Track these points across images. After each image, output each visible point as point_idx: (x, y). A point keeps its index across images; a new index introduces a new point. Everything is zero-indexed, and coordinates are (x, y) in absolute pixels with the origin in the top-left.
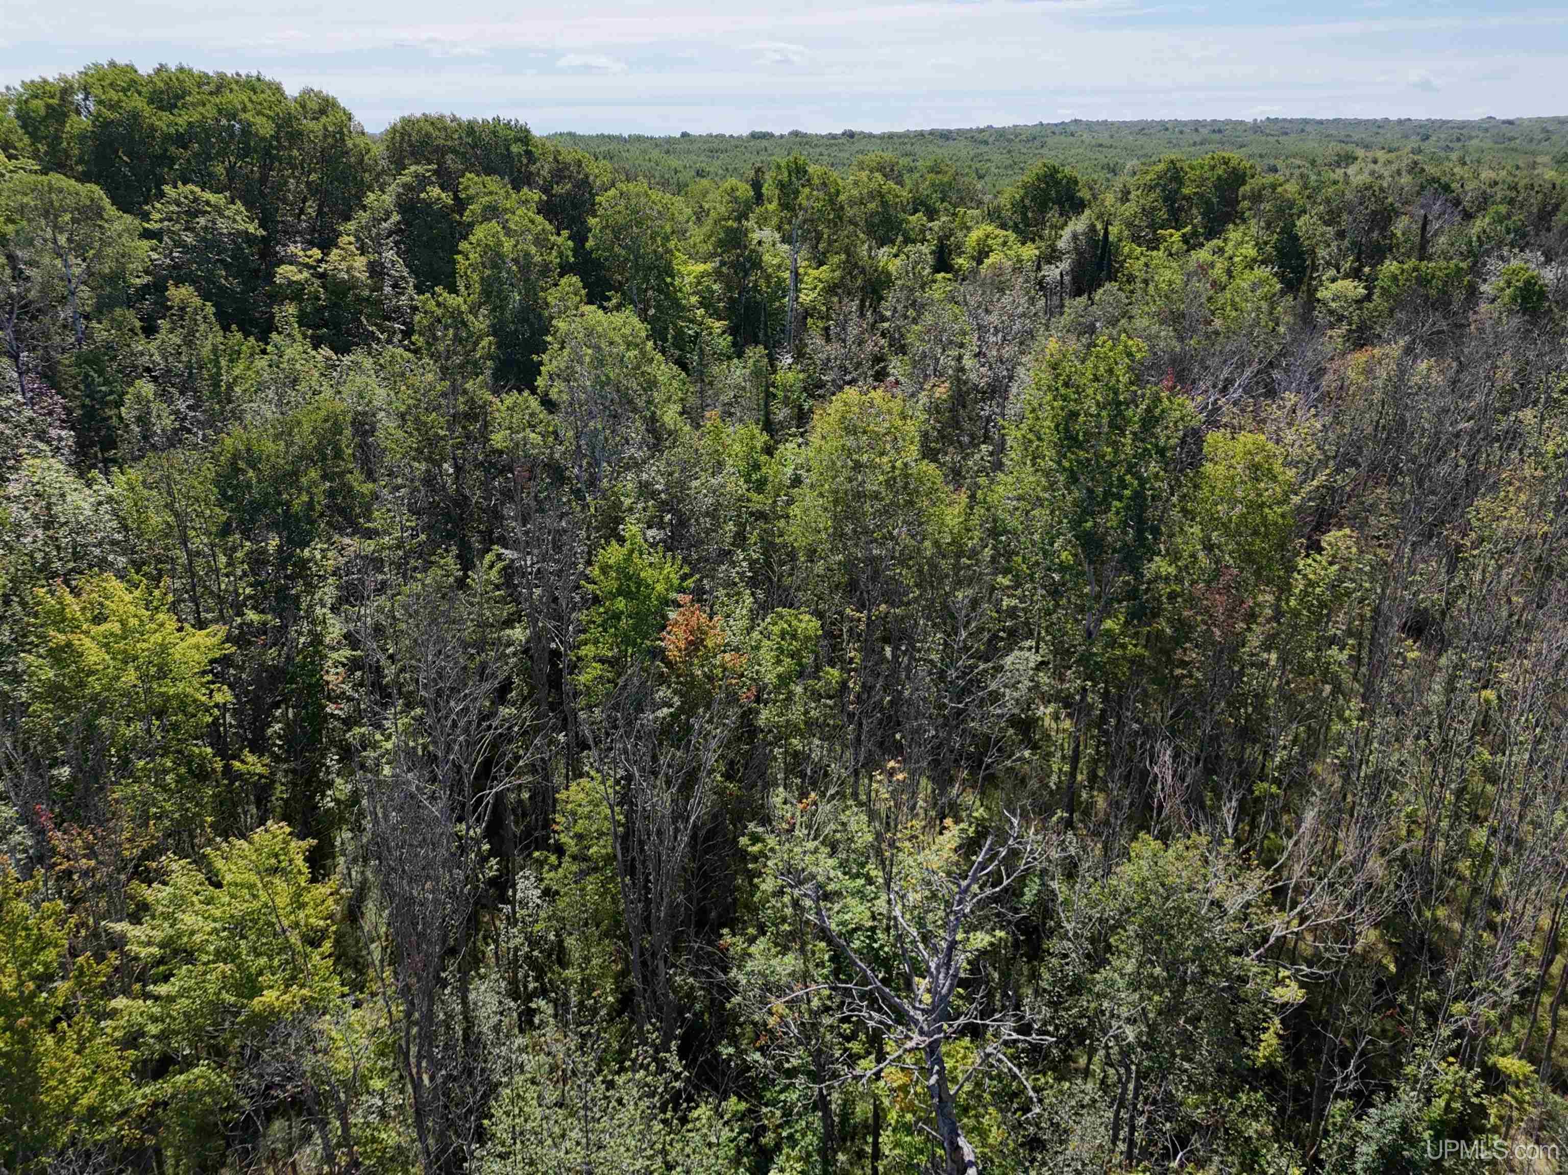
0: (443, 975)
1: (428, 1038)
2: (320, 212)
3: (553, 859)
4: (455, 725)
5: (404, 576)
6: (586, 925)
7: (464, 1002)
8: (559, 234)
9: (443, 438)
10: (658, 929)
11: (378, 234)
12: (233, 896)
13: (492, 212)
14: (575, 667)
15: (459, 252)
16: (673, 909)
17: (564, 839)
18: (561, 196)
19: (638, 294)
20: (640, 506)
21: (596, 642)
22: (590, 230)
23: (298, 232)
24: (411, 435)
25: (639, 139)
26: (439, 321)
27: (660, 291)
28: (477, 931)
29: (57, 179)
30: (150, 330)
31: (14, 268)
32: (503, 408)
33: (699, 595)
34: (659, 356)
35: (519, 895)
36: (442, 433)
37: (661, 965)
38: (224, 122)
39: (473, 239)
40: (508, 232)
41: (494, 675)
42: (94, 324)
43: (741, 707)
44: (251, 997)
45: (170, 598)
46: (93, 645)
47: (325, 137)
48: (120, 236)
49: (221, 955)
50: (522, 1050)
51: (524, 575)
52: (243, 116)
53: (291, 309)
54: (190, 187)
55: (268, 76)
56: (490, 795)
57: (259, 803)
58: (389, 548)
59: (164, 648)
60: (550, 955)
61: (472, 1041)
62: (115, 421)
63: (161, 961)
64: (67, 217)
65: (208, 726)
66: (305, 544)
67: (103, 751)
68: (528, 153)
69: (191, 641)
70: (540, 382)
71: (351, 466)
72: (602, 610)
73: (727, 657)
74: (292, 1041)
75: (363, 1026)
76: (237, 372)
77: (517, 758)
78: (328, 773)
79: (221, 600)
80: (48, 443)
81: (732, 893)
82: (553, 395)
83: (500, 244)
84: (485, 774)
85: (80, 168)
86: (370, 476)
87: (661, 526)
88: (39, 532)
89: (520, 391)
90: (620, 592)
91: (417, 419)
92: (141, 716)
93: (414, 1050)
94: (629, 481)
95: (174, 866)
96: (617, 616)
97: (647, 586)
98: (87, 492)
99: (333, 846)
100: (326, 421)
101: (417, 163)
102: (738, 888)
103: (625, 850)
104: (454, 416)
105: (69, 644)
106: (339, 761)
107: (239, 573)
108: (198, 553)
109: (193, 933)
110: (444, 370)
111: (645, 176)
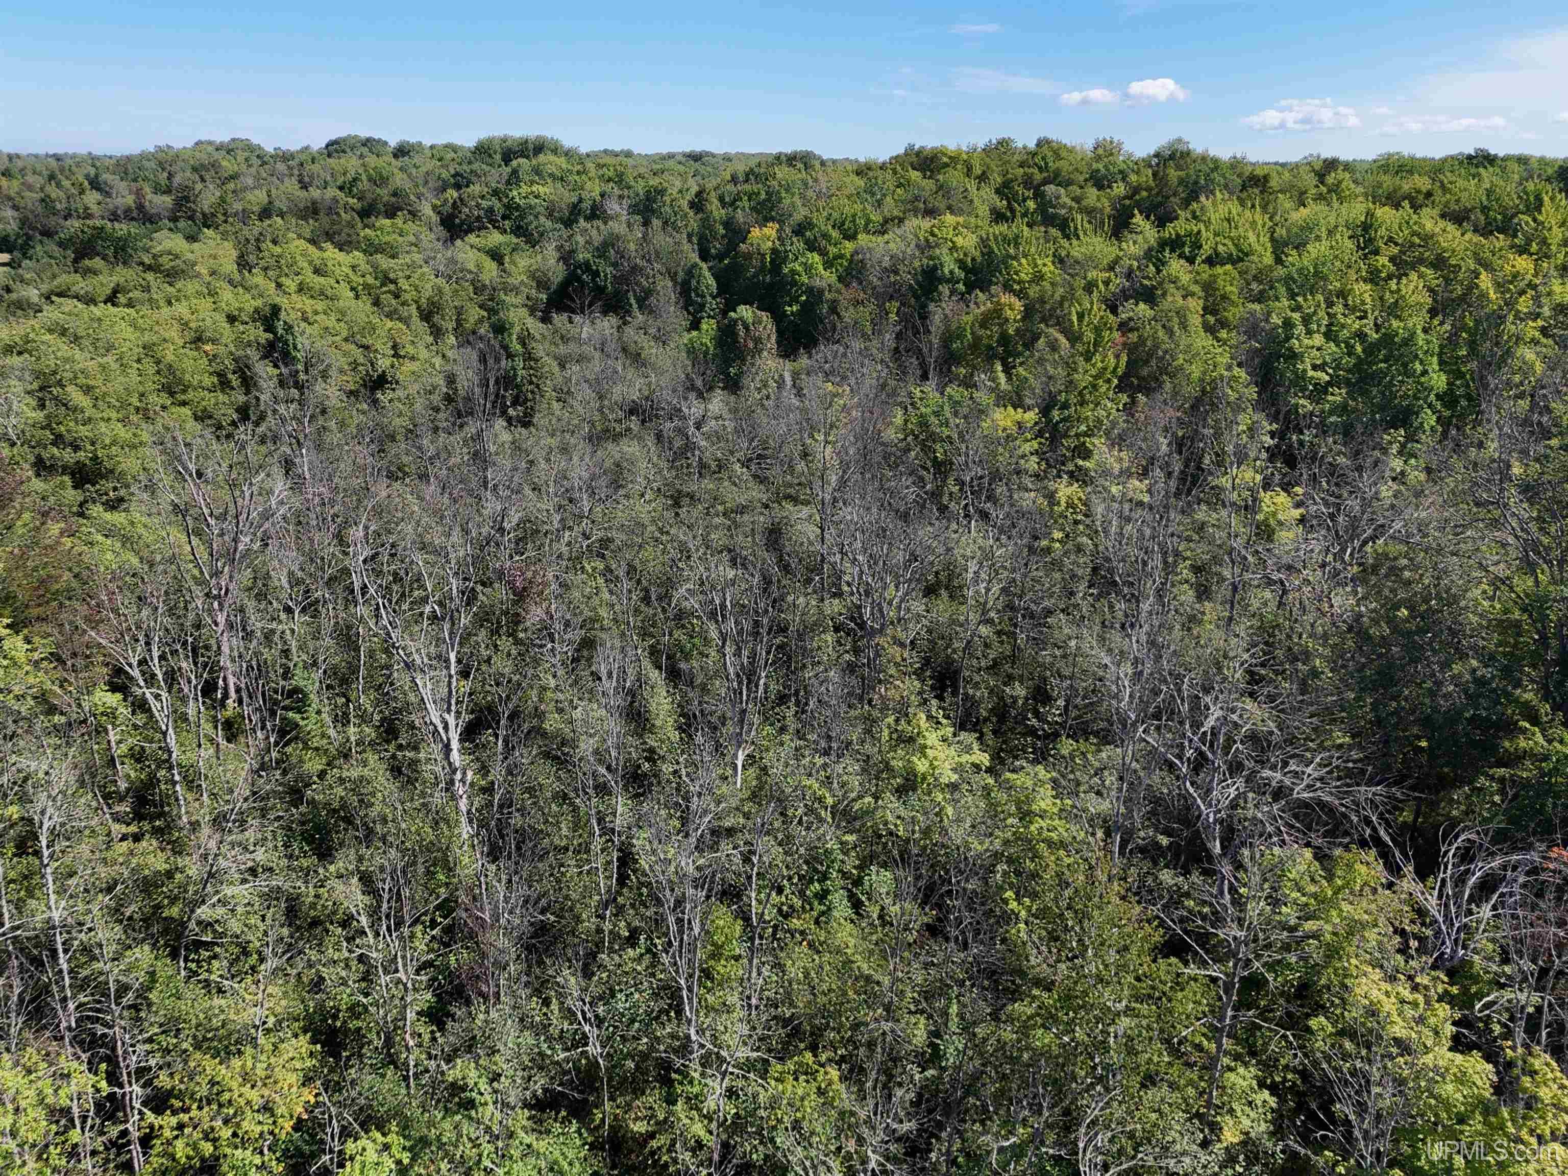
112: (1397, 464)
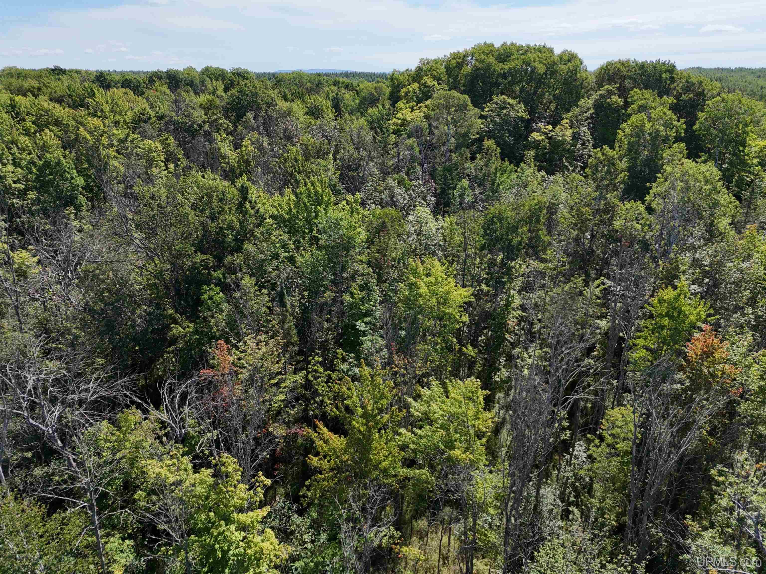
0: (531, 475)
1: (517, 501)
2: (556, 108)
3: (597, 441)
4: (562, 360)
5: (555, 283)
6: (607, 481)
7: (538, 492)
8: (678, 121)
9: (589, 220)
10: (648, 499)
11: (581, 119)
12: (452, 404)
13: (643, 109)
14: (631, 348)
15: (620, 129)
16: (659, 493)
17: (605, 434)
18: (685, 101)
19: (719, 156)
20: (691, 271)
21: (646, 338)
22: (698, 119)
23: (544, 117)
24: (573, 216)
25: (741, 70)
26: (601, 163)
27: (734, 155)
28: (551, 462)
29: (454, 93)
30: (473, 158)
31: (430, 129)
32: (624, 209)
33: (716, 327)
34: (724, 190)
35: (575, 453)
36: (589, 217)
37: (645, 518)
38: (524, 67)
39: (629, 122)
40: (650, 119)
41: (587, 340)
42: (453, 154)
43: (729, 397)
44: (451, 450)
45: (455, 272)
46: (424, 285)
47: (568, 72)
48: (471, 117)
49: (442, 427)
50: (560, 528)
51: (614, 295)
52: (533, 64)
53: (532, 152)
54: (504, 96)
55: (548, 45)
56: (572, 398)
57: (469, 369)
58: (550, 269)
59: (448, 292)
60: (584, 488)
61: (537, 511)
62: (451, 196)
63: (421, 420)
64: (453, 109)
65: (457, 330)
66: (513, 260)
67: (417, 329)
68: (672, 78)
69: (459, 292)
70: (648, 198)
71: (542, 227)
72: (653, 322)
73: (727, 366)
74: (462, 475)
75: (492, 482)
76: (503, 179)
77: (589, 386)
78: (499, 365)
79: (473, 277)
80: (426, 201)
81: (697, 498)
82: (654, 205)
83: (643, 125)
84: (572, 388)
85: (462, 88)
86: (550, 233)
87: (701, 284)
88: (415, 237)
89: (635, 201)
90: (667, 315)
91: (578, 210)
92: (434, 318)
93: (510, 504)
94: (687, 258)
95: (434, 383)
96: (662, 327)
97: (685, 315)
98: (436, 224)
99: (495, 398)
100: (536, 205)
101: (609, 84)
102: (703, 497)
103: (638, 451)
104: (597, 210)
105: (416, 283)
106: (505, 361)
107: (483, 267)
108: (469, 256)
109: (435, 413)
110: (598, 187)
111: (740, 90)
112: (76, 223)
